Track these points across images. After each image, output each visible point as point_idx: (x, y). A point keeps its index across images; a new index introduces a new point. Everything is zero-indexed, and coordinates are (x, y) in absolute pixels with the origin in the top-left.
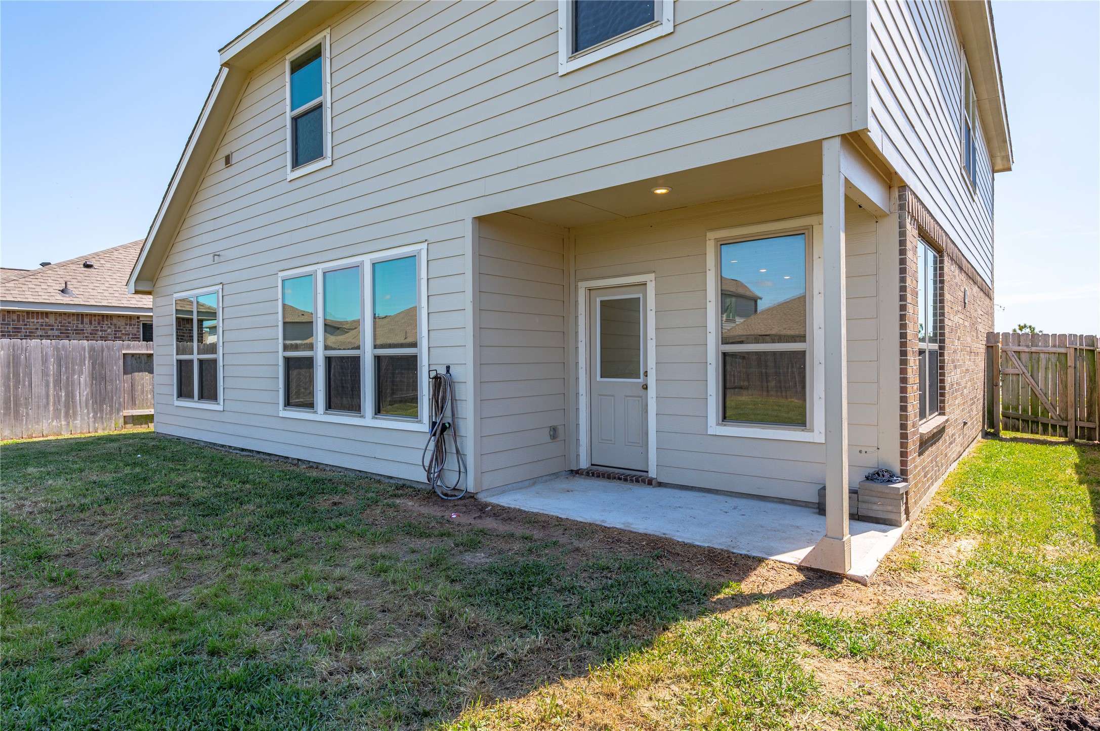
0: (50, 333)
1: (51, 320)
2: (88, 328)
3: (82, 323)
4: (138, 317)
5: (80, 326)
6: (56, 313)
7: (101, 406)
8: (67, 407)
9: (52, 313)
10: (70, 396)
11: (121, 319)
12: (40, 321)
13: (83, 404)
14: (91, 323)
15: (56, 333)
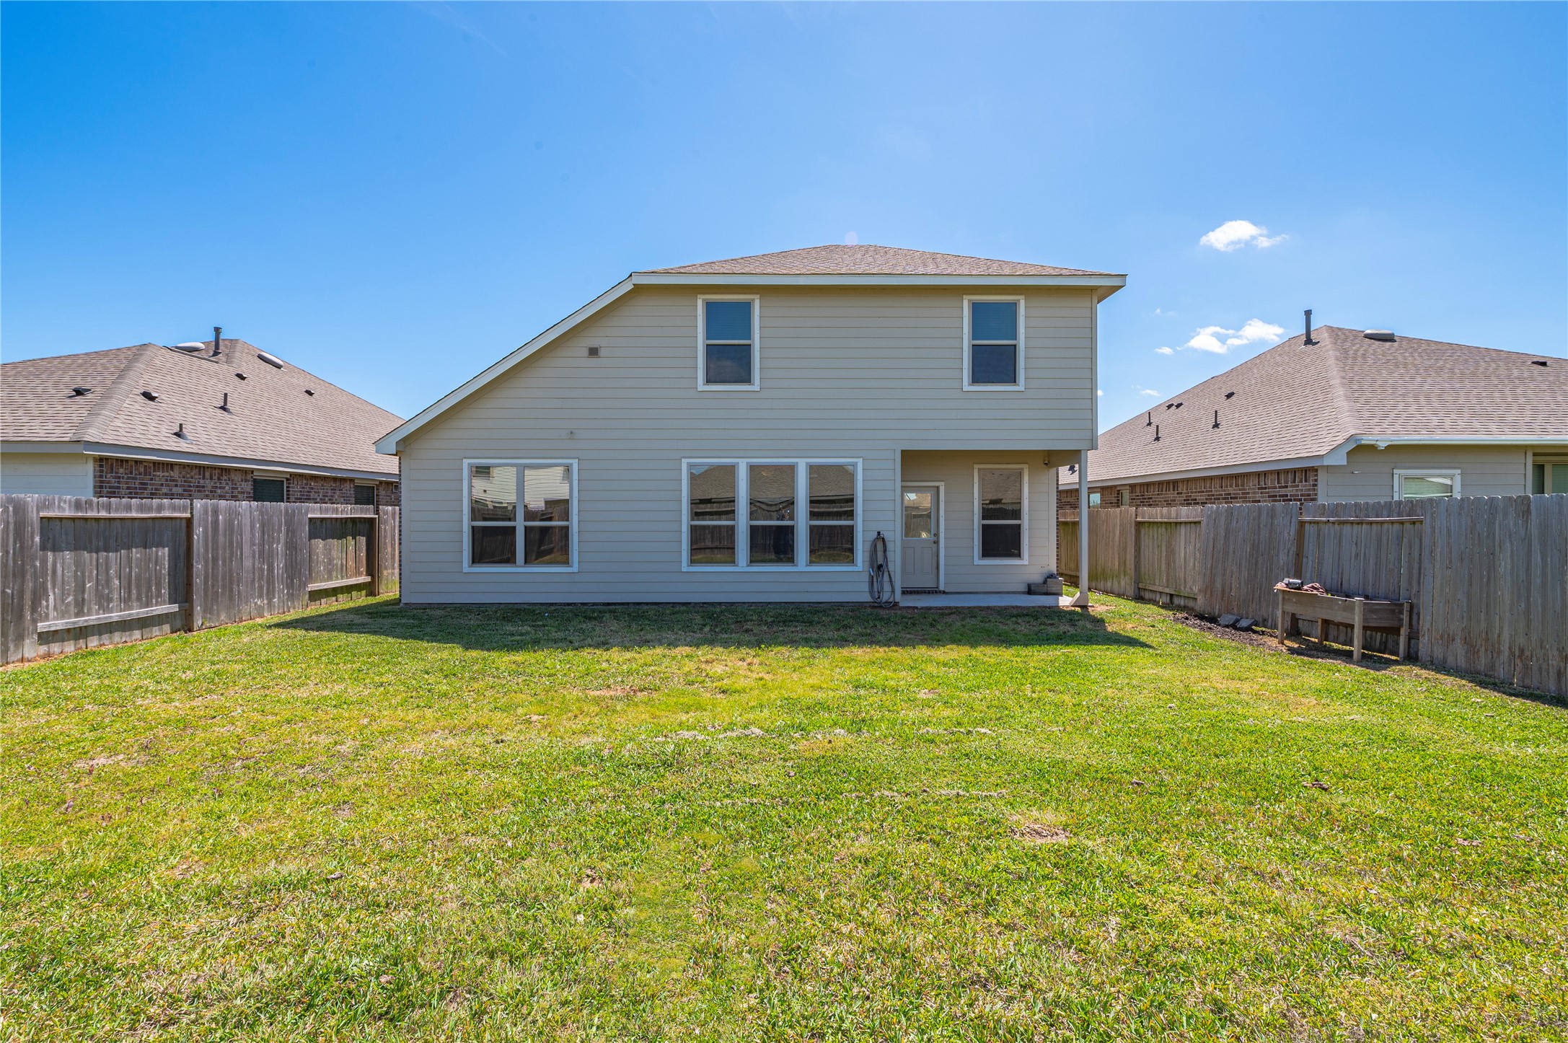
0: (175, 490)
1: (175, 474)
2: (209, 484)
3: (204, 478)
4: (252, 471)
5: (202, 481)
6: (180, 464)
7: (292, 581)
8: (268, 583)
9: (176, 464)
10: (271, 569)
11: (238, 472)
12: (166, 474)
13: (280, 579)
14: (211, 478)
15: (180, 490)
